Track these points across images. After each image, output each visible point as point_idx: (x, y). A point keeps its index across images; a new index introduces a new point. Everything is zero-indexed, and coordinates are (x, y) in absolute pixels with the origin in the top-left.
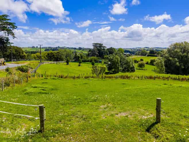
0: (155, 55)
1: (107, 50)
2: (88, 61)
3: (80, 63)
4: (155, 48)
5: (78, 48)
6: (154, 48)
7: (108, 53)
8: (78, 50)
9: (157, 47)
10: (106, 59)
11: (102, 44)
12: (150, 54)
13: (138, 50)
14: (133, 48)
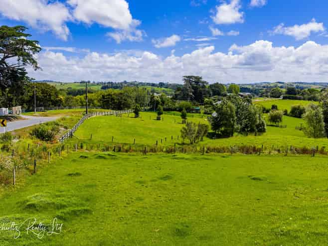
0: (298, 96)
1: (209, 88)
2: (175, 110)
3: (160, 114)
4: (296, 83)
5: (158, 83)
6: (293, 83)
7: (211, 93)
8: (158, 87)
9: (299, 82)
10: (208, 105)
11: (201, 78)
12: (287, 95)
13: (264, 87)
14: (256, 84)
